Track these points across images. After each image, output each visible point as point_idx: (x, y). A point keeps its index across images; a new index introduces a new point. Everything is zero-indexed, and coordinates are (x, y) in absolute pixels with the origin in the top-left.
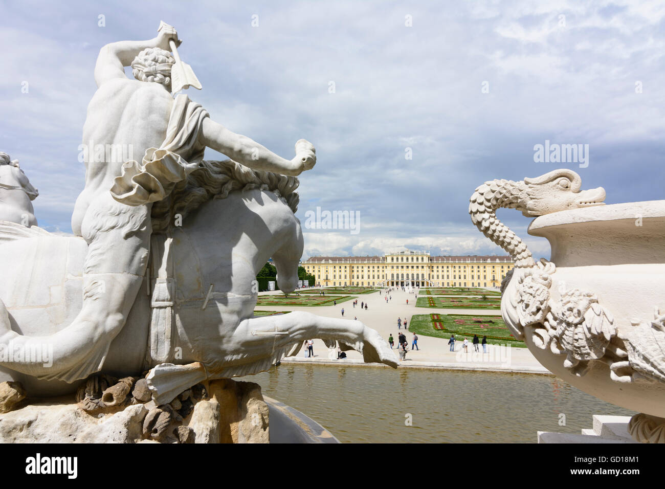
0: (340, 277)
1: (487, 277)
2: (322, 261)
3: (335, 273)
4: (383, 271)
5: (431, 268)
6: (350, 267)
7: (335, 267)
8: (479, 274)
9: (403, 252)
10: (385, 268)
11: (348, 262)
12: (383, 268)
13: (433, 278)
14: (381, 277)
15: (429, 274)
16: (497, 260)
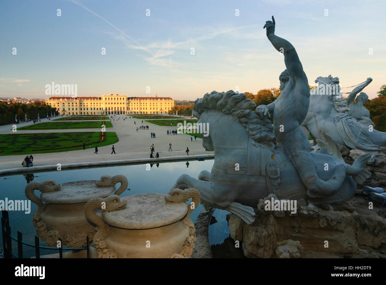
0: (73, 109)
1: (158, 108)
2: (60, 99)
3: (69, 107)
4: (100, 106)
5: (128, 104)
6: (79, 103)
7: (69, 103)
8: (154, 107)
9: (112, 95)
10: (101, 104)
11: (78, 100)
12: (100, 103)
13: (129, 109)
14: (99, 109)
15: (127, 107)
16: (163, 99)
